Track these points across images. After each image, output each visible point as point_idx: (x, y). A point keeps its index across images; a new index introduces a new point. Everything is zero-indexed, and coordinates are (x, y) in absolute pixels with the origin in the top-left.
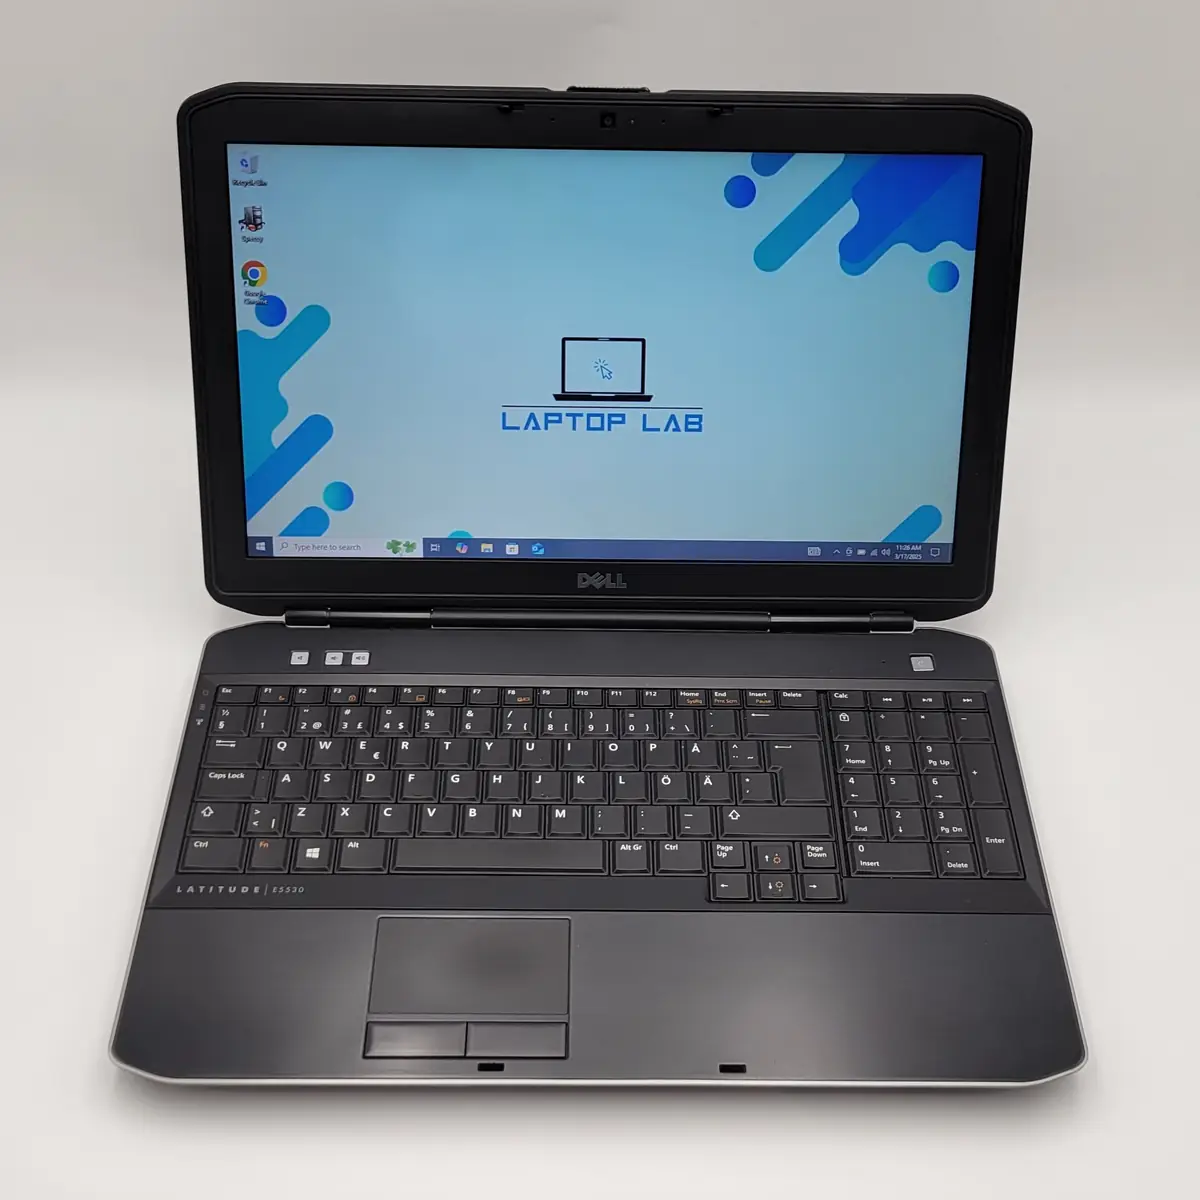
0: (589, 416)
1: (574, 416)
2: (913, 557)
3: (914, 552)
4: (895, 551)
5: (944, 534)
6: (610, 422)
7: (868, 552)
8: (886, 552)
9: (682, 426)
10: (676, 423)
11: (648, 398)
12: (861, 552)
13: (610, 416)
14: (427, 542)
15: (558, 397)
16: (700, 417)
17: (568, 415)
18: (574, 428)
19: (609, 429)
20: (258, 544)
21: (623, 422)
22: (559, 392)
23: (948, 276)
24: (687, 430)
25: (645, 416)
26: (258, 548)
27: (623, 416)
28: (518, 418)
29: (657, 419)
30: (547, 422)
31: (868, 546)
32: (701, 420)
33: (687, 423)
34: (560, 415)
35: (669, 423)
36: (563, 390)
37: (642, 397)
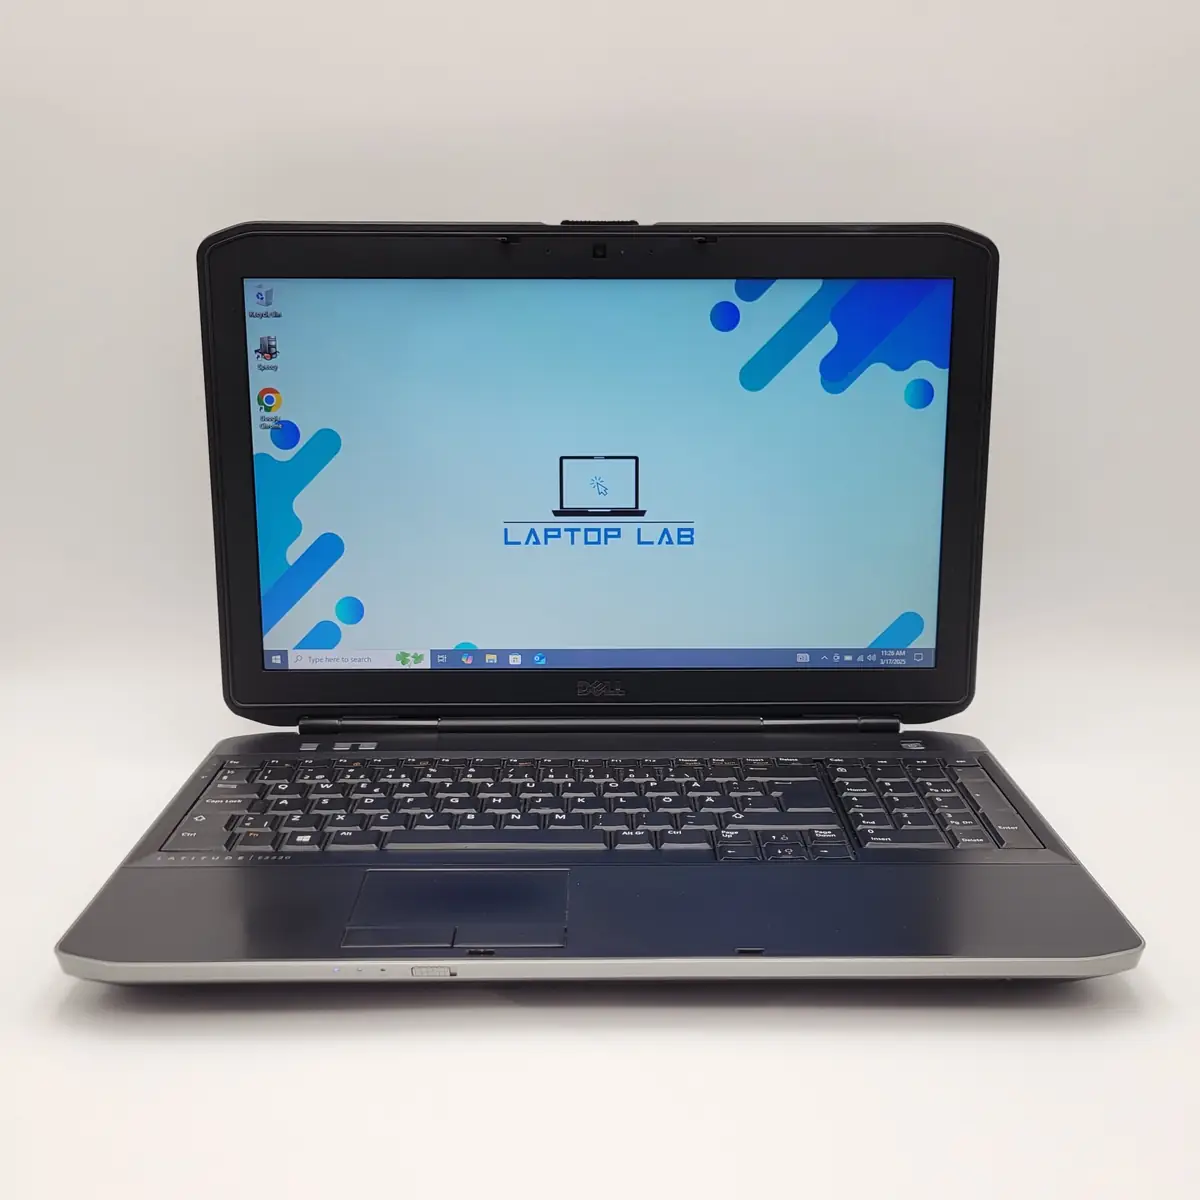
0: (586, 530)
1: (572, 531)
2: (898, 662)
3: (898, 657)
4: (880, 657)
5: (927, 640)
6: (607, 536)
7: (855, 658)
8: (872, 658)
9: (675, 539)
10: (669, 537)
11: (642, 513)
12: (848, 658)
13: (606, 530)
14: (434, 653)
15: (556, 513)
16: (692, 530)
17: (566, 530)
18: (573, 543)
19: (606, 543)
20: (273, 657)
21: (619, 536)
22: (558, 508)
23: (923, 394)
24: (680, 543)
25: (639, 530)
26: (274, 661)
27: (618, 530)
28: (519, 533)
29: (652, 532)
30: (547, 537)
31: (855, 652)
32: (692, 533)
33: (680, 536)
34: (559, 530)
35: (662, 536)
36: (561, 507)
37: (637, 512)
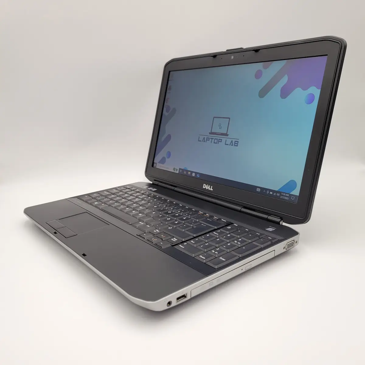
0: (215, 139)
1: (212, 139)
2: (286, 198)
4: (281, 195)
5: (296, 192)
6: (219, 141)
7: (273, 194)
8: (278, 195)
9: (233, 144)
10: (232, 143)
11: (227, 135)
12: (271, 193)
13: (219, 139)
14: (180, 169)
15: (210, 133)
16: (238, 142)
17: (211, 138)
18: (211, 142)
19: (218, 143)
21: (221, 142)
22: (210, 132)
23: (311, 99)
24: (235, 145)
25: (226, 140)
27: (221, 140)
28: (201, 139)
29: (229, 142)
30: (207, 140)
31: (274, 191)
32: (238, 143)
33: (235, 143)
34: (209, 138)
35: (231, 143)
36: (211, 131)
37: (226, 135)
